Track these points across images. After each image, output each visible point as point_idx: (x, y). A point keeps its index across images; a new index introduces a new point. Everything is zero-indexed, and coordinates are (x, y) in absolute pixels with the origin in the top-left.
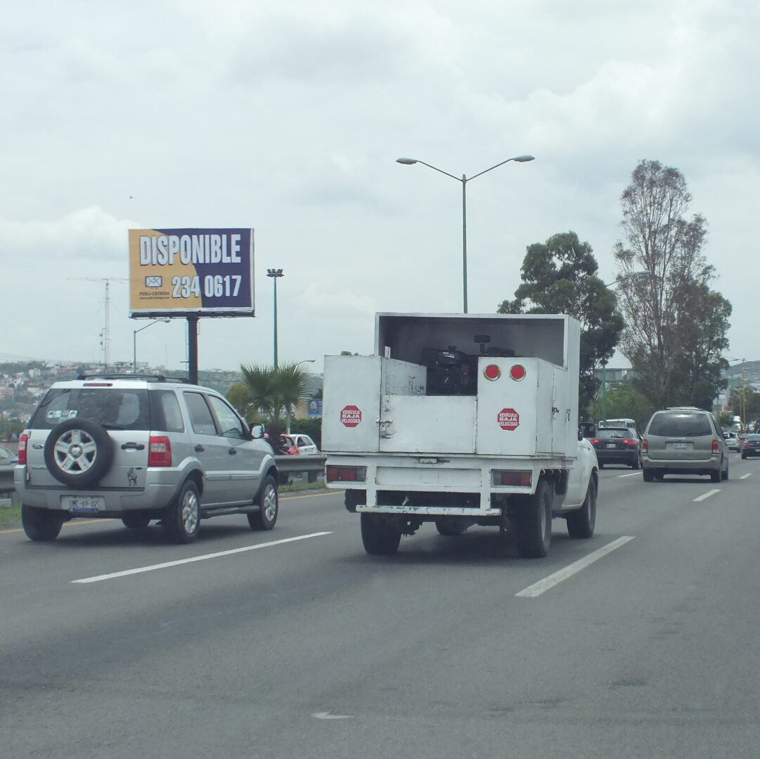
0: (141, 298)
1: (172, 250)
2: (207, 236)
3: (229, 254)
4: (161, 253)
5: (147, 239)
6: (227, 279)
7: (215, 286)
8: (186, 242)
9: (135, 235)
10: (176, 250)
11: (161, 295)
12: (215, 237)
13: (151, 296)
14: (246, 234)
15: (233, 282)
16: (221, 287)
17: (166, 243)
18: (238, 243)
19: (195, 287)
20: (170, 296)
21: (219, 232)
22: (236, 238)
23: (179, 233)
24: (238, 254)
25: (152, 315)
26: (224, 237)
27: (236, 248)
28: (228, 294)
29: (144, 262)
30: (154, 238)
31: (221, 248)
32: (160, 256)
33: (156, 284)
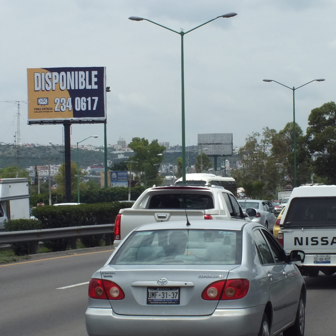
0: (35, 112)
1: (55, 81)
2: (76, 72)
3: (90, 83)
4: (48, 83)
5: (39, 75)
6: (89, 99)
7: (81, 104)
8: (63, 76)
9: (31, 72)
10: (57, 81)
11: (48, 110)
12: (81, 73)
13: (42, 110)
14: (101, 71)
15: (93, 101)
16: (85, 104)
17: (50, 77)
18: (96, 76)
19: (69, 105)
20: (53, 110)
21: (84, 69)
22: (94, 73)
23: (59, 70)
24: (96, 83)
25: (42, 123)
26: (87, 72)
27: (94, 80)
28: (90, 109)
29: (37, 89)
30: (43, 74)
31: (85, 79)
32: (47, 85)
33: (44, 103)
